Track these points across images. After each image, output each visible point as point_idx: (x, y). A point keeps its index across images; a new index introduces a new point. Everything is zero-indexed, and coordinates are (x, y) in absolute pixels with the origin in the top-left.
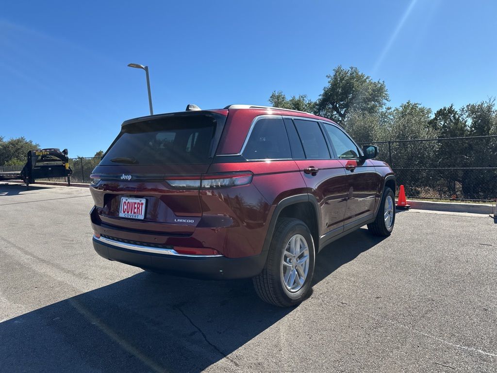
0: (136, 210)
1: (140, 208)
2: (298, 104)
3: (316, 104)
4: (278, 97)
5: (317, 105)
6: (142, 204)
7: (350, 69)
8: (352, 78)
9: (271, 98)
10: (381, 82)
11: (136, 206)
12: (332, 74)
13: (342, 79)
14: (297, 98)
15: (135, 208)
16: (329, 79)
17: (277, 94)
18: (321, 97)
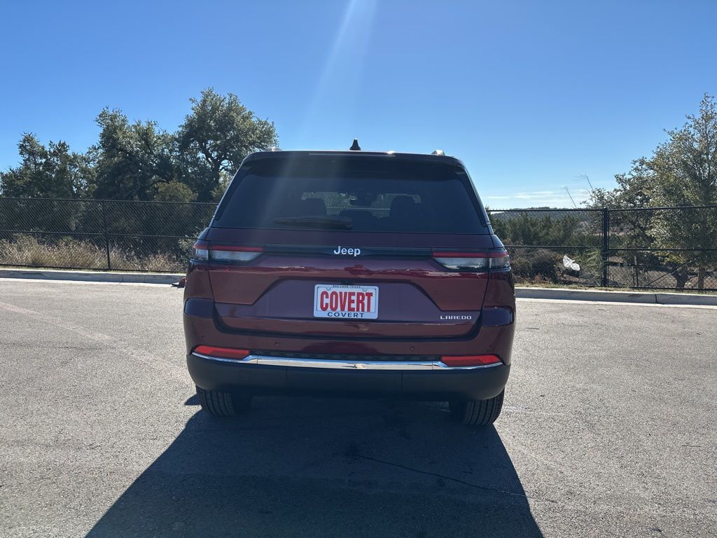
0: (354, 305)
1: (366, 302)
2: (147, 134)
3: (174, 138)
4: (113, 118)
5: (176, 139)
6: (370, 295)
7: (228, 97)
8: (230, 109)
9: (100, 116)
10: (270, 122)
11: (354, 298)
12: (199, 99)
13: (215, 109)
14: (144, 125)
15: (351, 301)
16: (194, 105)
17: (111, 113)
18: (180, 129)
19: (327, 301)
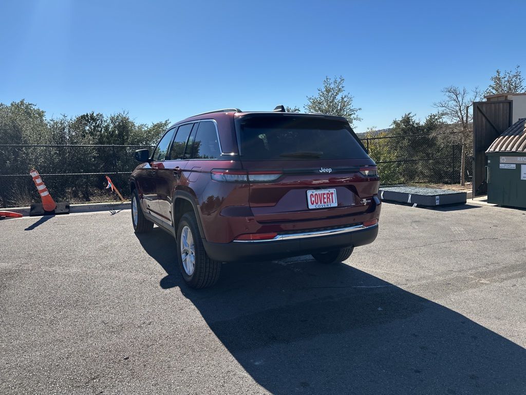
0: (326, 200)
1: (331, 197)
6: (332, 194)
15: (324, 198)
19: (313, 199)
